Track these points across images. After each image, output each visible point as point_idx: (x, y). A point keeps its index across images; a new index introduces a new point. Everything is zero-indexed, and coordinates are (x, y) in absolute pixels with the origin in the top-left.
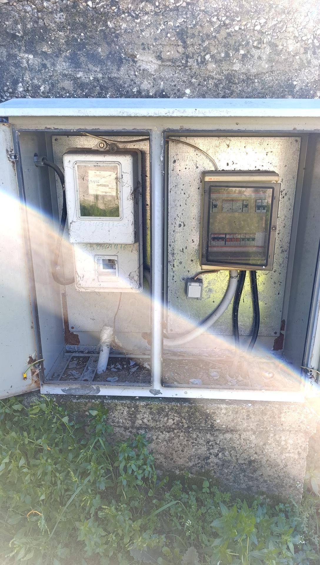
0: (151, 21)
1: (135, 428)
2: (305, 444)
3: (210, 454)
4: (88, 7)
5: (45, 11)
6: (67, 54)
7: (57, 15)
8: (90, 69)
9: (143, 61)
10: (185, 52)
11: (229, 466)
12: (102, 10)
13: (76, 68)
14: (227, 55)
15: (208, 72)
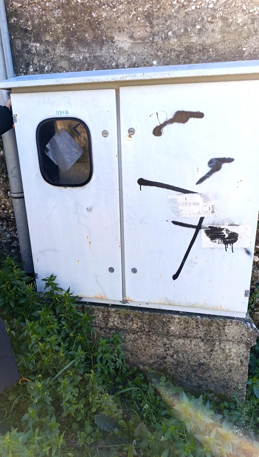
0: (125, 9)
1: (108, 328)
2: (247, 354)
3: (167, 354)
4: (78, 3)
5: (47, 10)
6: (64, 41)
7: (55, 12)
8: (80, 51)
9: (119, 41)
10: (152, 31)
11: (182, 366)
12: (88, 4)
13: (70, 50)
14: (186, 30)
15: (171, 46)
